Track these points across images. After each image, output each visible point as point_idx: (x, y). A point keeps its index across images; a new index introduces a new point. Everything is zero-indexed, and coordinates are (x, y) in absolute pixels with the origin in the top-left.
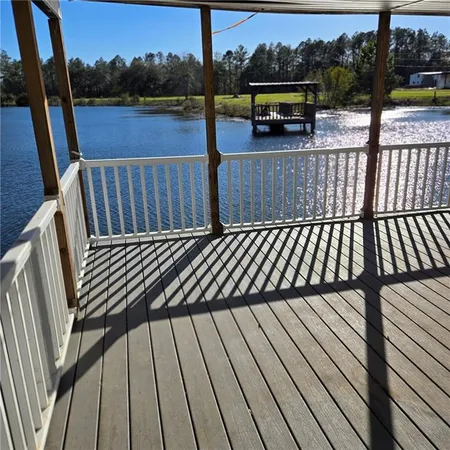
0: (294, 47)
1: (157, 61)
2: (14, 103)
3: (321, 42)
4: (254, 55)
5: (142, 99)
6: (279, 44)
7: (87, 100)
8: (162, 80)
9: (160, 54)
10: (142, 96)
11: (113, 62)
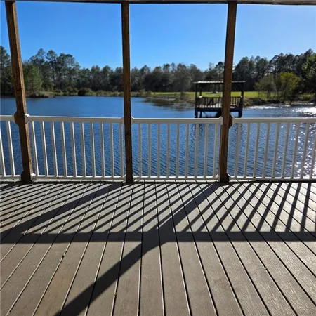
0: (269, 59)
1: (171, 69)
2: (77, 94)
3: (291, 55)
4: (238, 65)
5: (152, 93)
6: (258, 57)
7: (119, 93)
8: (171, 81)
9: (173, 65)
10: (153, 91)
11: (142, 70)
